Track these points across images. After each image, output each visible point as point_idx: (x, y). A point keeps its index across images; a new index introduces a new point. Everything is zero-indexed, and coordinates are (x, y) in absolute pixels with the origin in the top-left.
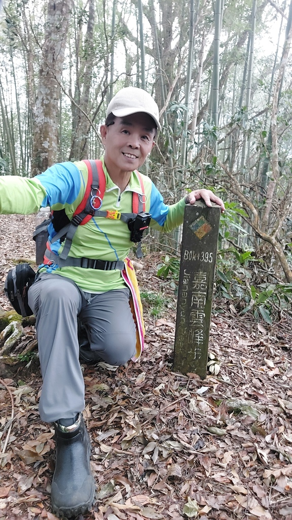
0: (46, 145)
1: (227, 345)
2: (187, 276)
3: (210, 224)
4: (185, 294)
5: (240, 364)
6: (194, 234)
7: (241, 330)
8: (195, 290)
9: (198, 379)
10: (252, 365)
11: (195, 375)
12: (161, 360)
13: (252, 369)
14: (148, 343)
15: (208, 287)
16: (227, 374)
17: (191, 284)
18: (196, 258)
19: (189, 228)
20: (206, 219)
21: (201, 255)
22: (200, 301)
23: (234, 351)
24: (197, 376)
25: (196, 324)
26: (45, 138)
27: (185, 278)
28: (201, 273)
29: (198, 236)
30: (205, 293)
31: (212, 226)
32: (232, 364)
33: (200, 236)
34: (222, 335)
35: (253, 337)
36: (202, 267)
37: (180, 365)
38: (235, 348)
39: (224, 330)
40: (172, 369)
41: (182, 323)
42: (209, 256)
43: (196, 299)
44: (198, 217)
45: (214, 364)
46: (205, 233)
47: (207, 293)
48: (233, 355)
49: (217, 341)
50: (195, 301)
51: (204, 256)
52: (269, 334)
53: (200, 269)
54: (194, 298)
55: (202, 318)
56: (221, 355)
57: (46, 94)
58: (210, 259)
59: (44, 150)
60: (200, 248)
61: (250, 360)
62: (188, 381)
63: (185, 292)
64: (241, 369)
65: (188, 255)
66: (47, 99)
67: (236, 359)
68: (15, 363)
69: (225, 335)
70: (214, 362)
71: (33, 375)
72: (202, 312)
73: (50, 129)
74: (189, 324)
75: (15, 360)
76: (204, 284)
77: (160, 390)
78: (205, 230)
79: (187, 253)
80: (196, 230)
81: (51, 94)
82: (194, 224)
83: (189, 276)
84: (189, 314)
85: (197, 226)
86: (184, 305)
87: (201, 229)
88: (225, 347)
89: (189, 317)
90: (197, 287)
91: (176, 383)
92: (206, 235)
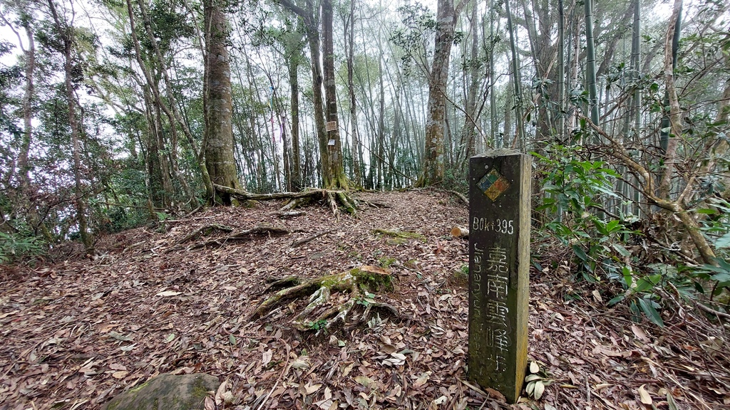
0: (434, 141)
1: (572, 352)
2: (479, 252)
3: (506, 179)
4: (478, 278)
5: (585, 387)
6: (484, 194)
7: (603, 330)
8: (491, 272)
9: (503, 402)
10: (610, 393)
11: (498, 394)
12: (460, 358)
13: (607, 402)
14: (453, 331)
15: (509, 270)
16: (556, 402)
17: (485, 263)
18: (490, 228)
19: (477, 187)
20: (500, 172)
21: (496, 224)
22: (499, 289)
23: (582, 362)
24: (502, 396)
25: (495, 320)
26: (434, 137)
27: (477, 255)
28: (498, 248)
29: (491, 197)
30: (506, 278)
31: (509, 181)
32: (570, 386)
33: (493, 197)
34: (568, 334)
35: (623, 343)
36: (499, 240)
37: (478, 374)
38: (585, 358)
39: (575, 326)
40: (468, 376)
41: (476, 315)
42: (508, 225)
43: (493, 284)
44: (488, 171)
45: (535, 381)
46: (500, 192)
47: (509, 278)
48: (578, 369)
49: (559, 341)
50: (493, 288)
51: (501, 225)
52: (657, 342)
53: (496, 244)
54: (491, 283)
55: (503, 313)
56: (555, 366)
57: (434, 104)
58: (509, 229)
59: (433, 145)
60: (494, 213)
61: (606, 384)
62: (484, 399)
63: (478, 273)
64: (585, 396)
65: (479, 224)
66: (435, 107)
67: (582, 378)
68: (305, 329)
69: (573, 334)
70: (537, 377)
71: (321, 345)
72: (503, 305)
73: (437, 129)
74: (486, 320)
75: (307, 327)
76: (503, 265)
77: (438, 405)
78: (499, 189)
79: (476, 220)
80: (486, 189)
81: (438, 103)
82: (483, 181)
83: (481, 252)
84: (486, 306)
85: (488, 183)
86: (478, 292)
87: (493, 187)
88: (569, 353)
89: (485, 311)
90: (494, 268)
91: (465, 399)
92: (501, 195)
